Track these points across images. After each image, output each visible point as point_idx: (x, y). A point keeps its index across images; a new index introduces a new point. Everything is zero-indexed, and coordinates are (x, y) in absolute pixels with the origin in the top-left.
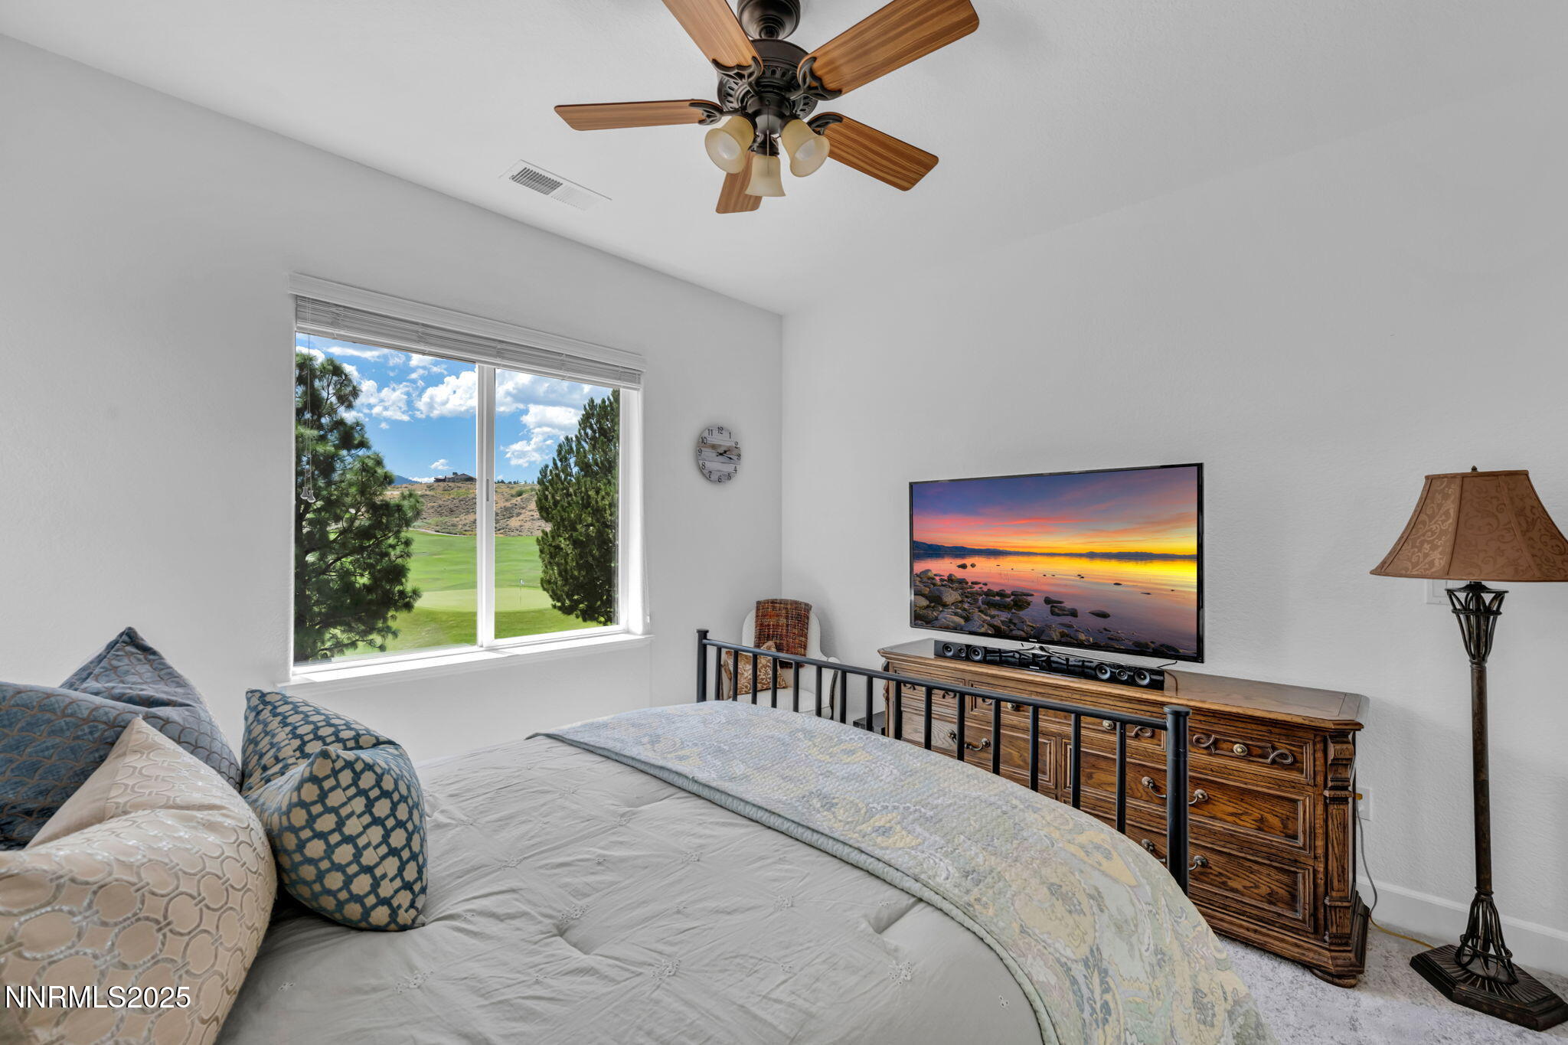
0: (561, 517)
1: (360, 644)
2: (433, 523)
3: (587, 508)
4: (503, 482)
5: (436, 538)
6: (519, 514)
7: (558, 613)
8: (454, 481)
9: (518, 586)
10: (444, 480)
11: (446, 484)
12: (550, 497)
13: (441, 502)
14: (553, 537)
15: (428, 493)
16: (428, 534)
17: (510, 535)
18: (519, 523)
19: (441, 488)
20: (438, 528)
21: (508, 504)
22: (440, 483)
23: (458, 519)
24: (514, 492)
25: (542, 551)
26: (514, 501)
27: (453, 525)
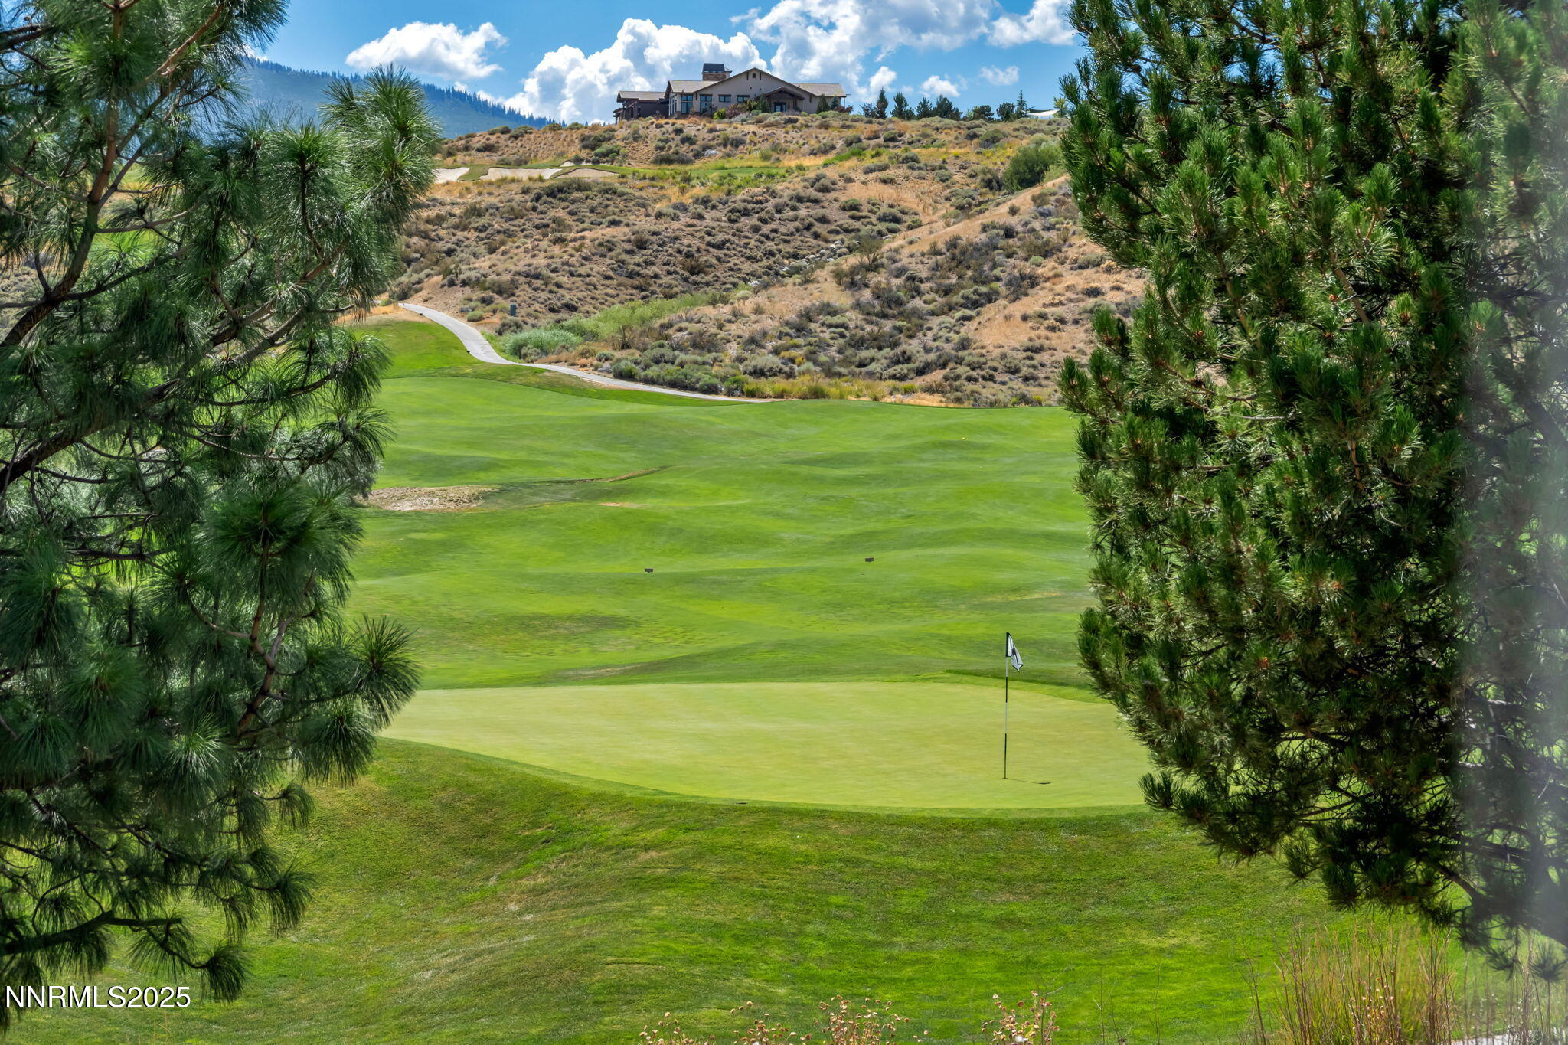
0: (1208, 222)
1: (121, 942)
2: (607, 329)
3: (1366, 167)
4: (945, 109)
5: (616, 408)
6: (1022, 285)
7: (1191, 838)
8: (707, 113)
9: (997, 675)
10: (659, 108)
11: (669, 125)
12: (1145, 109)
13: (645, 224)
14: (1156, 354)
15: (588, 174)
16: (579, 390)
17: (976, 400)
18: (1022, 335)
19: (647, 150)
20: (627, 358)
21: (969, 231)
22: (640, 124)
23: (725, 310)
24: (1000, 161)
25: (1091, 447)
26: (998, 214)
27: (703, 343)
